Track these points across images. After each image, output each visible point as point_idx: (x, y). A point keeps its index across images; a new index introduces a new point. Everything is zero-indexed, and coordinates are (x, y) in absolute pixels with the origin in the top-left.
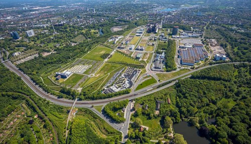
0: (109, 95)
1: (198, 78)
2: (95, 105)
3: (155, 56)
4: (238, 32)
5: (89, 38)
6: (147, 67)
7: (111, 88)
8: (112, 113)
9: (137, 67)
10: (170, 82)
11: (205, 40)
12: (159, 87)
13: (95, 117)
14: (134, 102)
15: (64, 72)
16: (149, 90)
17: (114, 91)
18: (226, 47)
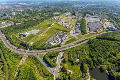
0: (48, 48)
1: (101, 39)
2: (39, 54)
3: (75, 26)
4: (118, 16)
5: (42, 17)
6: (71, 32)
7: (50, 43)
8: (49, 60)
9: (65, 32)
10: (84, 41)
11: (101, 19)
12: (78, 43)
13: (38, 62)
14: (63, 52)
15: (25, 33)
16: (73, 45)
17: (52, 45)
18: (113, 22)
